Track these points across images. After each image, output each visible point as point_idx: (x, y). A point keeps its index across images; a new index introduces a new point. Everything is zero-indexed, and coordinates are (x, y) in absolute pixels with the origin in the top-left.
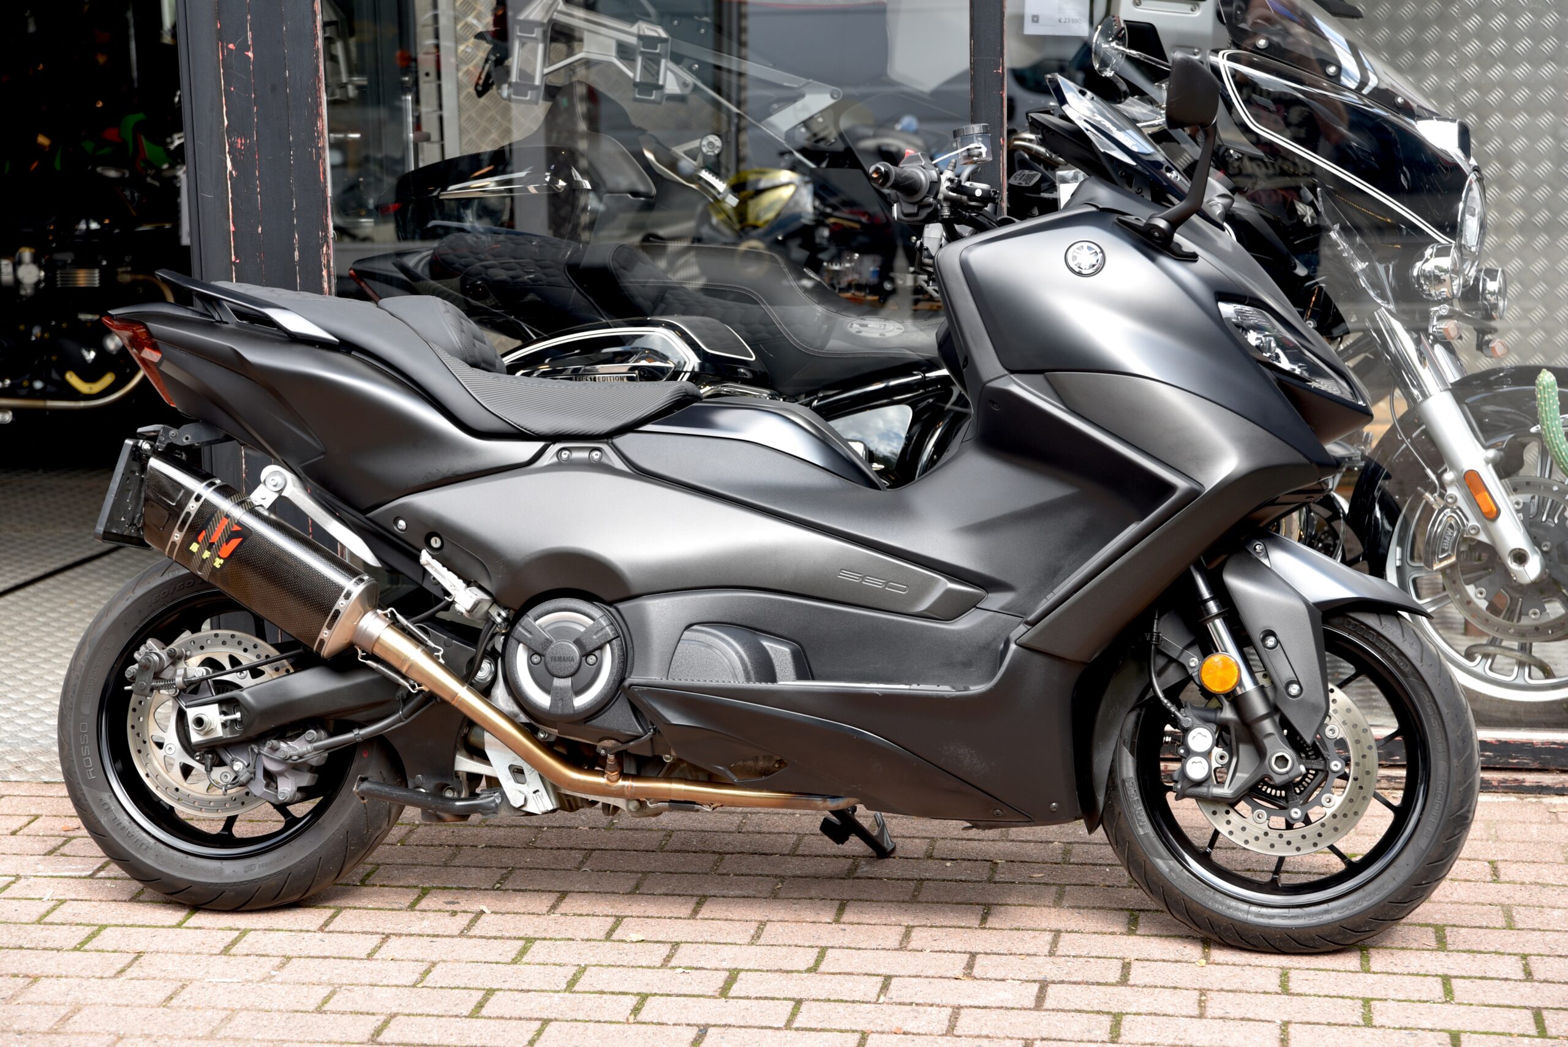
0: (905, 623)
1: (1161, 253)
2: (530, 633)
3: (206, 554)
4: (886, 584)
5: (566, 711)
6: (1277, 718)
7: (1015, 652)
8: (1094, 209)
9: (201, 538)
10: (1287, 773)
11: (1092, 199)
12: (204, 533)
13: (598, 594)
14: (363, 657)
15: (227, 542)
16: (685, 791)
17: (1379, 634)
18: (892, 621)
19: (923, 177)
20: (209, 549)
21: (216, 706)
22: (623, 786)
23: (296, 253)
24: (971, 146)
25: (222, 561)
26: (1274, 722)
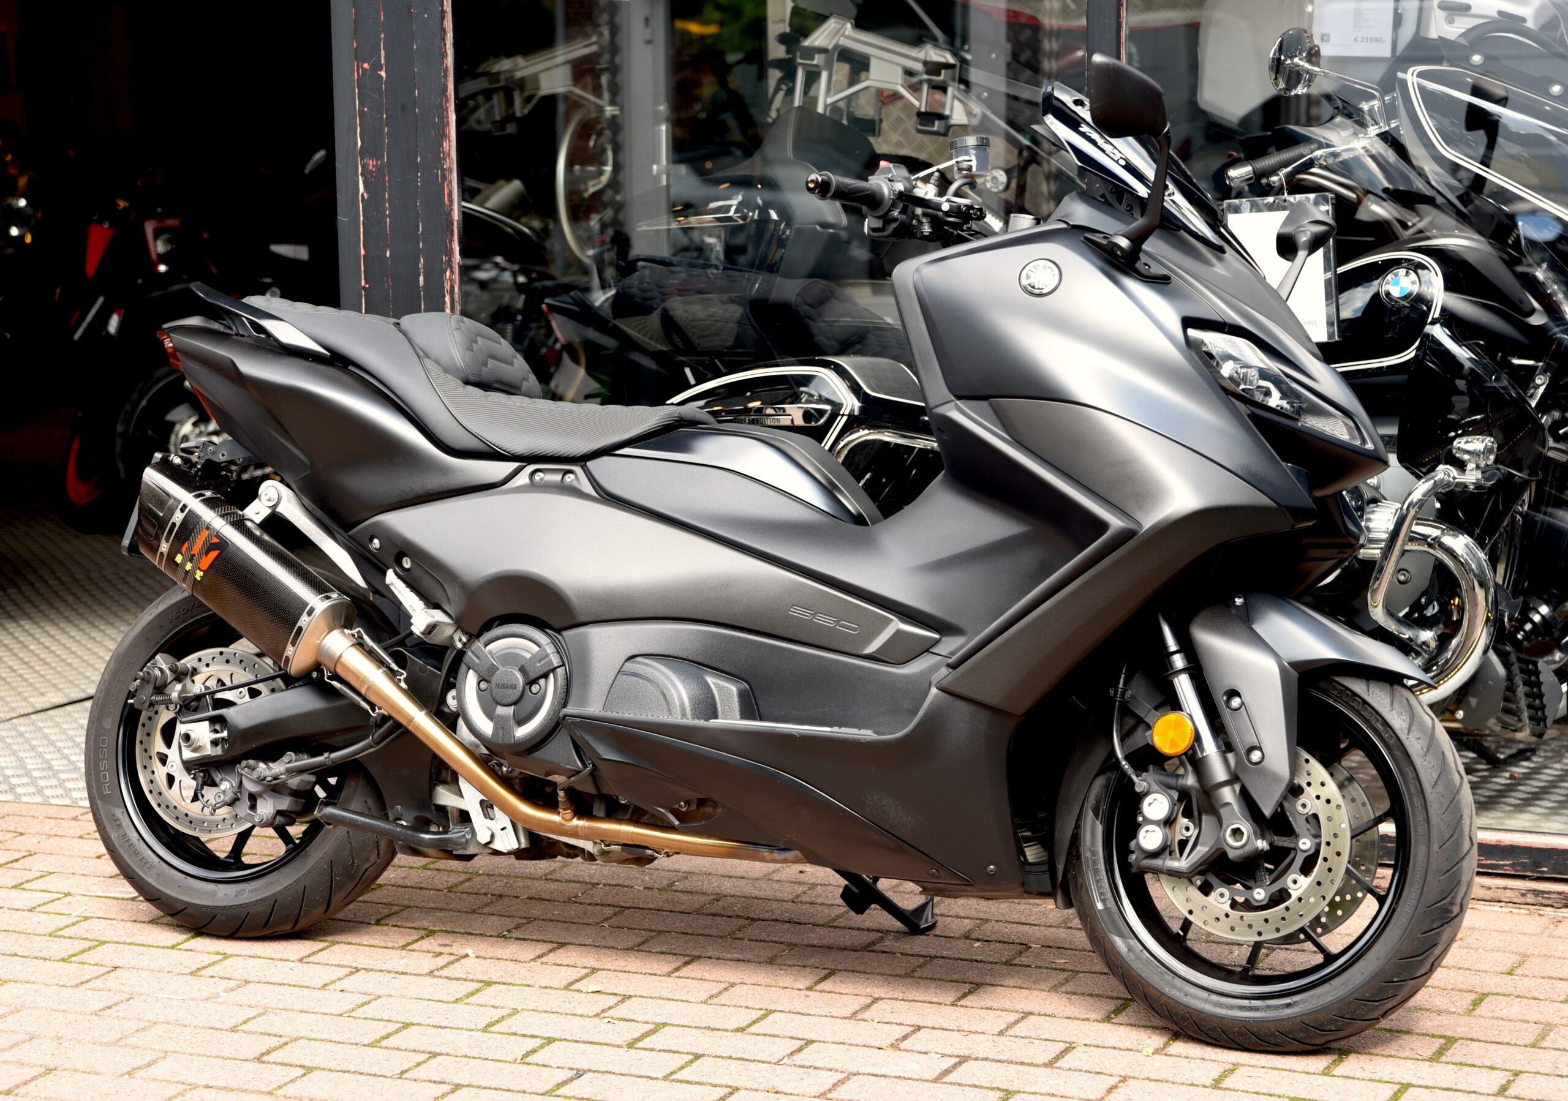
0: (854, 665)
1: (1126, 273)
2: (478, 658)
3: (189, 566)
4: (837, 622)
5: (506, 741)
6: (1237, 787)
7: (935, 696)
8: (1064, 226)
9: (184, 550)
10: (1242, 847)
11: (1066, 216)
12: (186, 545)
13: (547, 620)
14: (329, 678)
15: (207, 554)
16: (633, 833)
17: (1365, 702)
18: (841, 662)
19: (886, 191)
20: (191, 561)
21: (207, 723)
22: (577, 826)
23: (421, 278)
24: (961, 159)
25: (202, 573)
26: (1234, 791)
